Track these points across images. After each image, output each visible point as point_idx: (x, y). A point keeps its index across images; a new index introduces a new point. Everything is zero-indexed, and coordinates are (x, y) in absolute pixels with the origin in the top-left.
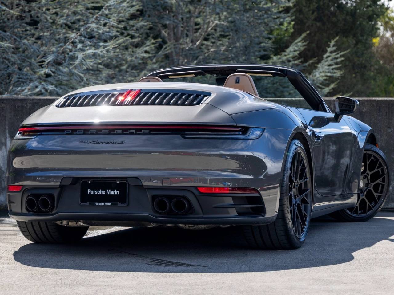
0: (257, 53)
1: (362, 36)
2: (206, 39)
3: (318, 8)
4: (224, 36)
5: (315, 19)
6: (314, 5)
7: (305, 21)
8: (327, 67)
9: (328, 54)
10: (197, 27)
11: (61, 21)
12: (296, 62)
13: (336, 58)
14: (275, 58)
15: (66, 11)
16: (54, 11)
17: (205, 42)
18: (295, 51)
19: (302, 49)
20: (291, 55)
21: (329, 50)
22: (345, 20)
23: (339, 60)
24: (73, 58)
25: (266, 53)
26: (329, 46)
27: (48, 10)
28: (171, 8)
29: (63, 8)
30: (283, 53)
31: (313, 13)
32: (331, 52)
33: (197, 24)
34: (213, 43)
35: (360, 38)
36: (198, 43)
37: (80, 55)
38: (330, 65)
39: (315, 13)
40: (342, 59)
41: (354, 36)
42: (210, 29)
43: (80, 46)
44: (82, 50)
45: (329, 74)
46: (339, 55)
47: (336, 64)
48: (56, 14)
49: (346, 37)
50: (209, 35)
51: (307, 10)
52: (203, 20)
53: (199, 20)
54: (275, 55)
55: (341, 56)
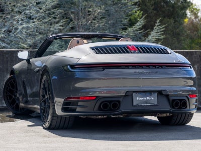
0: (120, 27)
1: (178, 18)
2: (94, 20)
3: (155, 3)
4: (103, 18)
5: (153, 9)
6: (153, 2)
7: (148, 10)
8: (155, 34)
9: (156, 27)
10: (90, 13)
11: (16, 10)
12: (141, 31)
13: (161, 29)
14: (129, 29)
15: (19, 4)
16: (13, 4)
17: (93, 21)
18: (140, 25)
19: (143, 24)
20: (138, 28)
21: (156, 24)
22: (169, 9)
23: (162, 30)
24: (17, 29)
25: (125, 27)
26: (156, 23)
27: (10, 4)
28: (75, 3)
29: (17, 3)
30: (134, 27)
31: (152, 6)
32: (158, 26)
33: (89, 12)
34: (98, 21)
35: (177, 19)
36: (90, 22)
37: (20, 27)
38: (157, 33)
39: (153, 6)
40: (164, 29)
41: (174, 18)
42: (96, 14)
43: (20, 22)
44: (22, 24)
45: (157, 37)
46: (162, 27)
47: (161, 32)
48: (14, 6)
49: (170, 19)
50: (96, 17)
51: (149, 4)
52: (93, 10)
53: (90, 10)
54: (129, 27)
55: (163, 28)
